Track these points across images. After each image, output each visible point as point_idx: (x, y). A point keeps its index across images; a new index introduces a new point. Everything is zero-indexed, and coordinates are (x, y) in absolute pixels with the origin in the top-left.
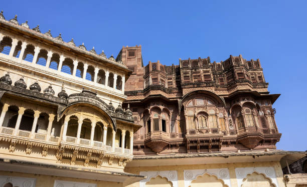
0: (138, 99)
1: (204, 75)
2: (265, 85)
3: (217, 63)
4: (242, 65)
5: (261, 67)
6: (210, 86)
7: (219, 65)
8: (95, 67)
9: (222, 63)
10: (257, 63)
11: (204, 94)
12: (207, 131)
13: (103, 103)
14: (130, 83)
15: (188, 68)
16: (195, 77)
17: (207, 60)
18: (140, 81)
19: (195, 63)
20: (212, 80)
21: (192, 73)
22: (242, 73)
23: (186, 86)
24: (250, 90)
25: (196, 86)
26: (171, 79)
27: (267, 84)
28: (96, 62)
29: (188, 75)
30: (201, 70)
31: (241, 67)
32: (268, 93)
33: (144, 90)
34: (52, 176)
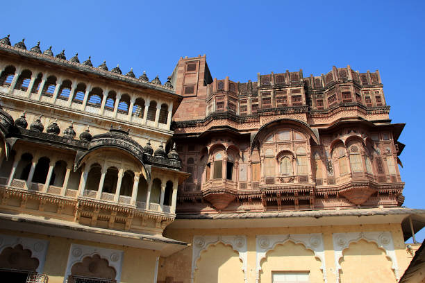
0: (196, 132)
1: (293, 97)
2: (384, 109)
3: (316, 77)
4: (349, 81)
5: (380, 82)
6: (299, 113)
7: (318, 80)
8: (131, 95)
9: (323, 77)
10: (375, 77)
11: (291, 124)
12: (292, 180)
13: (136, 144)
14: (187, 109)
15: (269, 86)
16: (279, 100)
17: (298, 74)
18: (201, 106)
19: (280, 78)
20: (304, 103)
21: (275, 93)
22: (349, 93)
23: (265, 114)
24: (359, 118)
25: (279, 113)
26: (246, 102)
27: (388, 108)
28: (132, 88)
29: (268, 96)
30: (289, 89)
31: (347, 84)
32: (390, 121)
33: (206, 119)
34: (68, 239)
